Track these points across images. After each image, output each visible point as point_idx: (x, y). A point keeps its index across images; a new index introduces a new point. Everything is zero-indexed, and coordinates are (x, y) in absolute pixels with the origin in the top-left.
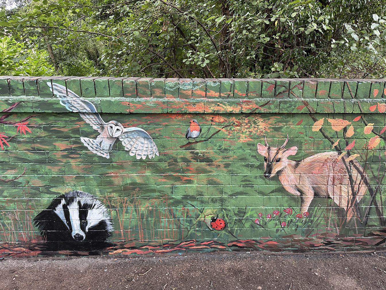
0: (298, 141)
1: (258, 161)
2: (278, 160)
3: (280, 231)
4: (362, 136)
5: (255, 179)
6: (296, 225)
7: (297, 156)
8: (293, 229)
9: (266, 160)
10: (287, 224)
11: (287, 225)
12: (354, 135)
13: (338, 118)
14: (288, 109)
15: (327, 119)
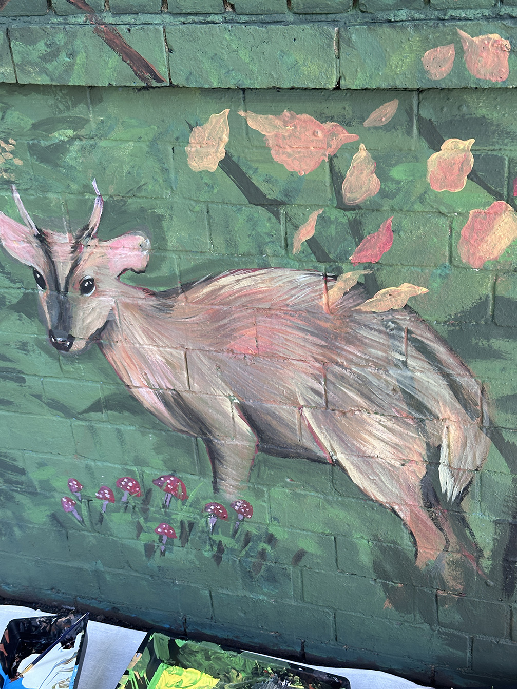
0: (143, 210)
1: (13, 281)
2: (87, 287)
3: (158, 553)
4: (422, 200)
5: (20, 355)
6: (214, 541)
7: (153, 275)
8: (206, 554)
9: (41, 282)
10: (178, 532)
11: (178, 535)
12: (383, 194)
13: (289, 110)
14: (50, 67)
15: (242, 113)
